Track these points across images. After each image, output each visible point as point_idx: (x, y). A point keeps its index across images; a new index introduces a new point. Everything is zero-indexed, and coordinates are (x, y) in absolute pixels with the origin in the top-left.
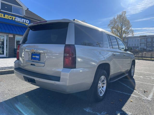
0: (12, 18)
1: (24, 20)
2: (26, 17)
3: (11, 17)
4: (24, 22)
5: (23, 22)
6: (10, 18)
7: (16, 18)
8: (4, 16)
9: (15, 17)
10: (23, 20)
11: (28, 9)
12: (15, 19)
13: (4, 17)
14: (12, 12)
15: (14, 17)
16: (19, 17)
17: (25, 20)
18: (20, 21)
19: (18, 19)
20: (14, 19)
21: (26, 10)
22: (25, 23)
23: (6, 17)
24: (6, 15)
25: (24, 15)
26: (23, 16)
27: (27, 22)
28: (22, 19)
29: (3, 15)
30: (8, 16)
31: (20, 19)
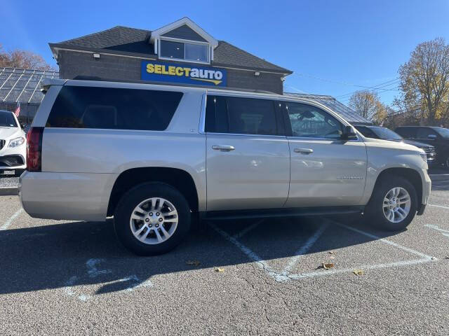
0: (184, 72)
1: (210, 72)
2: (215, 64)
3: (181, 69)
4: (211, 77)
5: (209, 78)
6: (180, 71)
7: (193, 70)
8: (167, 70)
9: (189, 69)
10: (209, 74)
11: (220, 43)
12: (190, 72)
13: (166, 73)
14: (183, 58)
15: (187, 70)
16: (199, 67)
17: (212, 72)
18: (202, 76)
19: (196, 73)
20: (187, 75)
21: (216, 46)
22: (214, 79)
23: (172, 71)
24: (170, 68)
25: (211, 61)
26: (209, 64)
27: (218, 75)
28: (206, 72)
29: (164, 67)
30: (174, 68)
31: (201, 71)
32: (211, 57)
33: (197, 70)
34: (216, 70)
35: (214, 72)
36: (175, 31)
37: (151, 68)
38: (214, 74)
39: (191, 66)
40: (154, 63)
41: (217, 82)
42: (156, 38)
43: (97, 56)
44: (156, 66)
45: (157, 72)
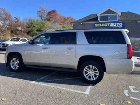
0: (108, 25)
2: (120, 21)
3: (106, 24)
6: (106, 25)
8: (102, 25)
9: (109, 24)
10: (117, 25)
11: (122, 13)
12: (110, 25)
13: (101, 26)
14: (108, 20)
15: (108, 24)
16: (113, 22)
20: (108, 26)
22: (119, 26)
23: (103, 25)
24: (103, 24)
25: (118, 20)
27: (121, 24)
28: (116, 24)
29: (101, 24)
31: (114, 24)
32: (118, 18)
33: (112, 24)
34: (120, 23)
35: (119, 23)
36: (105, 12)
37: (96, 25)
38: (119, 24)
39: (110, 23)
40: (97, 23)
41: (120, 27)
42: (99, 15)
43: (82, 24)
44: (98, 24)
45: (98, 26)
